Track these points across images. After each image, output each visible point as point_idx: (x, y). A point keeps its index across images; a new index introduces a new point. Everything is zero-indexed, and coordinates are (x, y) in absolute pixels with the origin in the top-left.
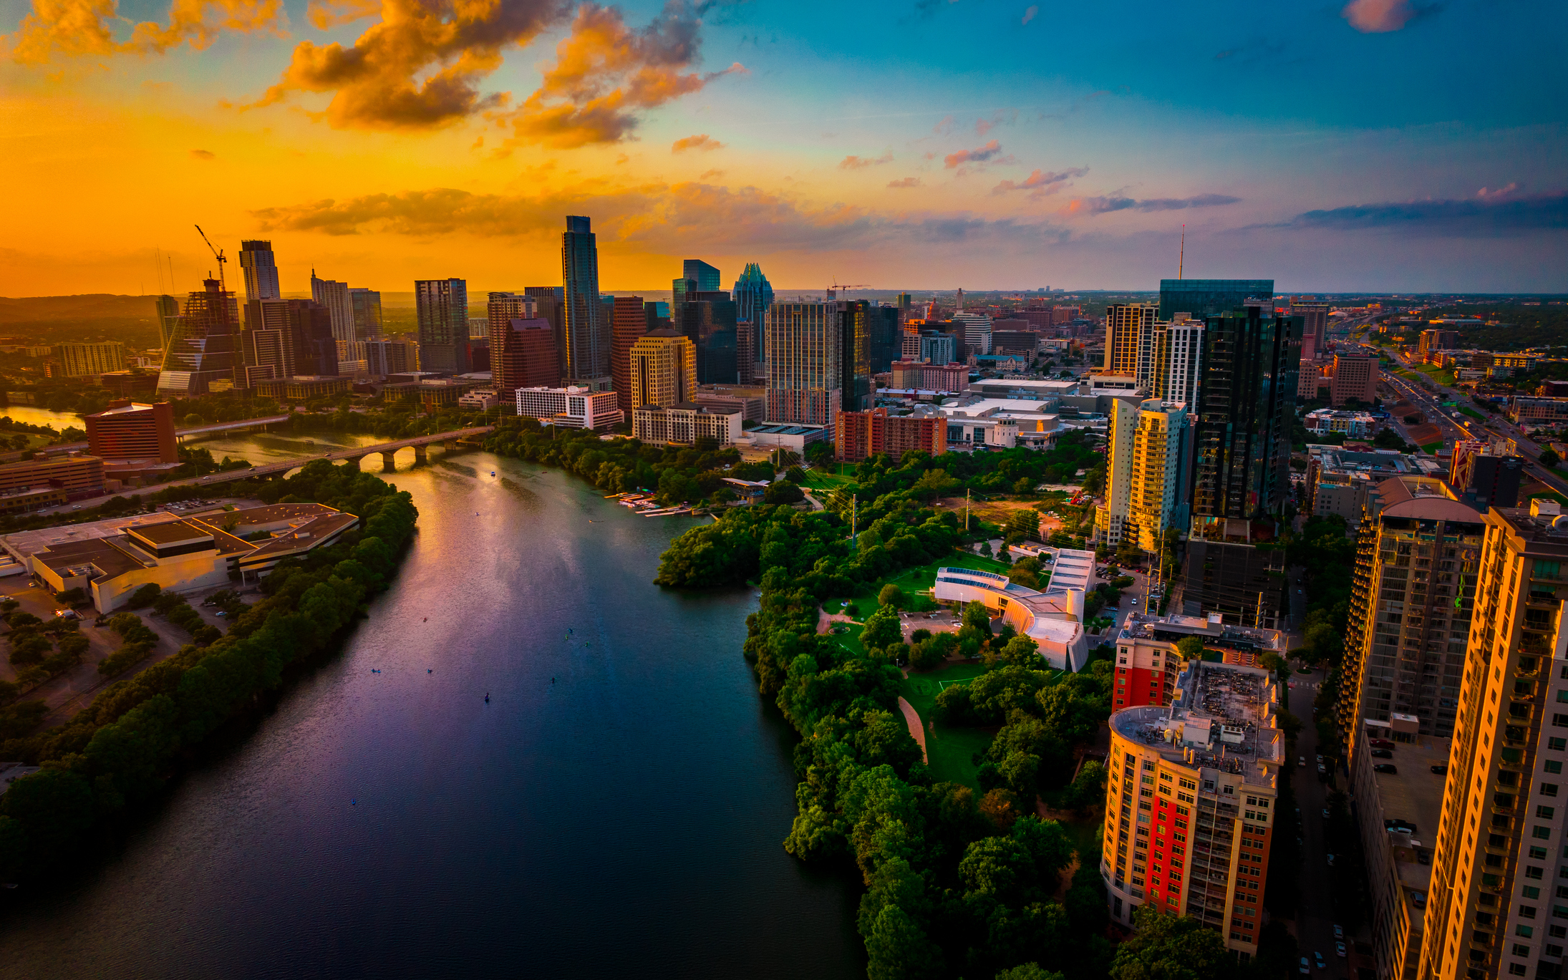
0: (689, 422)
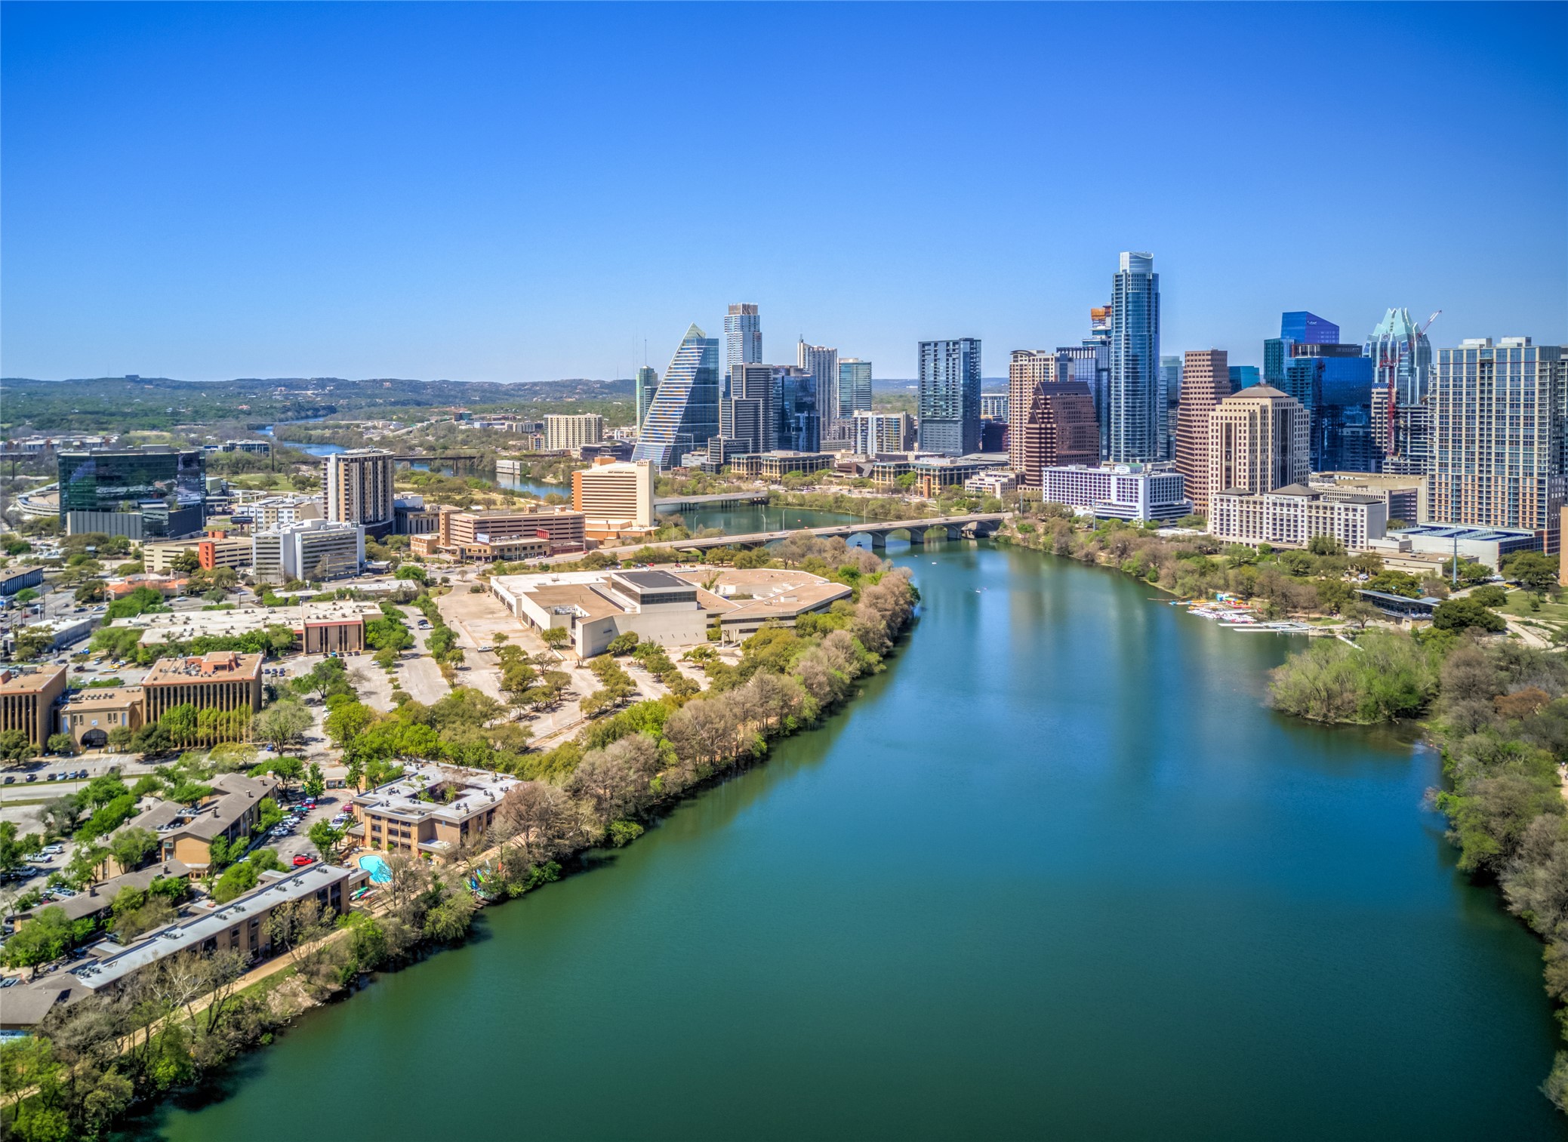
0: (1299, 513)
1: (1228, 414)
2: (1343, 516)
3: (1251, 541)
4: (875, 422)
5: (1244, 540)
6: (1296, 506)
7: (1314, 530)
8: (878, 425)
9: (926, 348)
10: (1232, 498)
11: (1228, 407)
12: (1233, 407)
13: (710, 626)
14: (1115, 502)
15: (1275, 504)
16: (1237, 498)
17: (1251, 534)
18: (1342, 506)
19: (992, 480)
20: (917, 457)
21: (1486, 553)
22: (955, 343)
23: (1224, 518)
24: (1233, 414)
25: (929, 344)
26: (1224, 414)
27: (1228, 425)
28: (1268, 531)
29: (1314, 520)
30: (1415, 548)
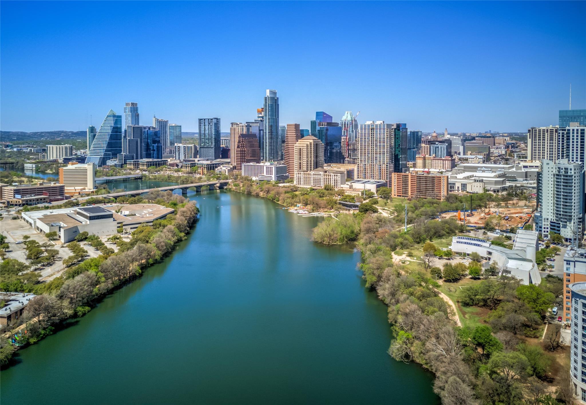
0: (321, 177)
1: (300, 145)
2: (334, 178)
3: (307, 187)
4: (183, 148)
5: (305, 186)
6: (320, 175)
7: (325, 182)
8: (184, 149)
9: (201, 121)
10: (301, 173)
11: (300, 143)
12: (301, 143)
13: (118, 227)
14: (265, 175)
15: (314, 174)
16: (303, 173)
17: (307, 184)
18: (333, 174)
19: (224, 168)
20: (199, 161)
21: (372, 188)
22: (211, 120)
23: (299, 179)
24: (302, 145)
25: (202, 120)
26: (299, 145)
27: (300, 149)
28: (312, 183)
29: (325, 179)
30: (354, 187)
